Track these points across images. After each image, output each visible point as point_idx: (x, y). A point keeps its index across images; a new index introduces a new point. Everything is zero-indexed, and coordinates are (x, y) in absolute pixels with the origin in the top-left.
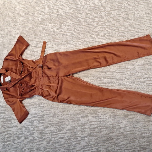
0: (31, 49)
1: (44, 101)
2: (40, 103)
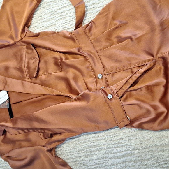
0: (52, 3)
1: (125, 135)
2: (113, 143)
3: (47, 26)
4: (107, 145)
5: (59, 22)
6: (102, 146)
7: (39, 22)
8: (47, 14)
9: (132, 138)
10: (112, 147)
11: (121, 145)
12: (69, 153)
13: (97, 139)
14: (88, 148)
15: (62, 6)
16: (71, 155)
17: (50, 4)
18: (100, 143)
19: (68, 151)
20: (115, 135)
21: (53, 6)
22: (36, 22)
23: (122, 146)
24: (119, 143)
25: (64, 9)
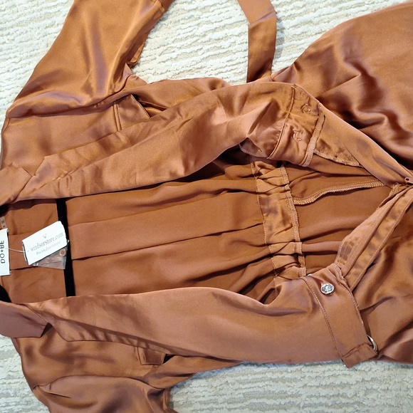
3: (178, 72)
4: (308, 397)
5: (211, 62)
6: (292, 396)
7: (159, 59)
8: (181, 40)
9: (375, 387)
10: (321, 405)
11: (344, 401)
12: (205, 403)
13: (280, 376)
14: (254, 398)
15: (222, 24)
16: (208, 409)
17: (193, 16)
18: (288, 389)
19: (201, 399)
20: (330, 373)
21: (197, 22)
22: (152, 57)
23: (347, 405)
24: (338, 395)
25: (226, 31)
